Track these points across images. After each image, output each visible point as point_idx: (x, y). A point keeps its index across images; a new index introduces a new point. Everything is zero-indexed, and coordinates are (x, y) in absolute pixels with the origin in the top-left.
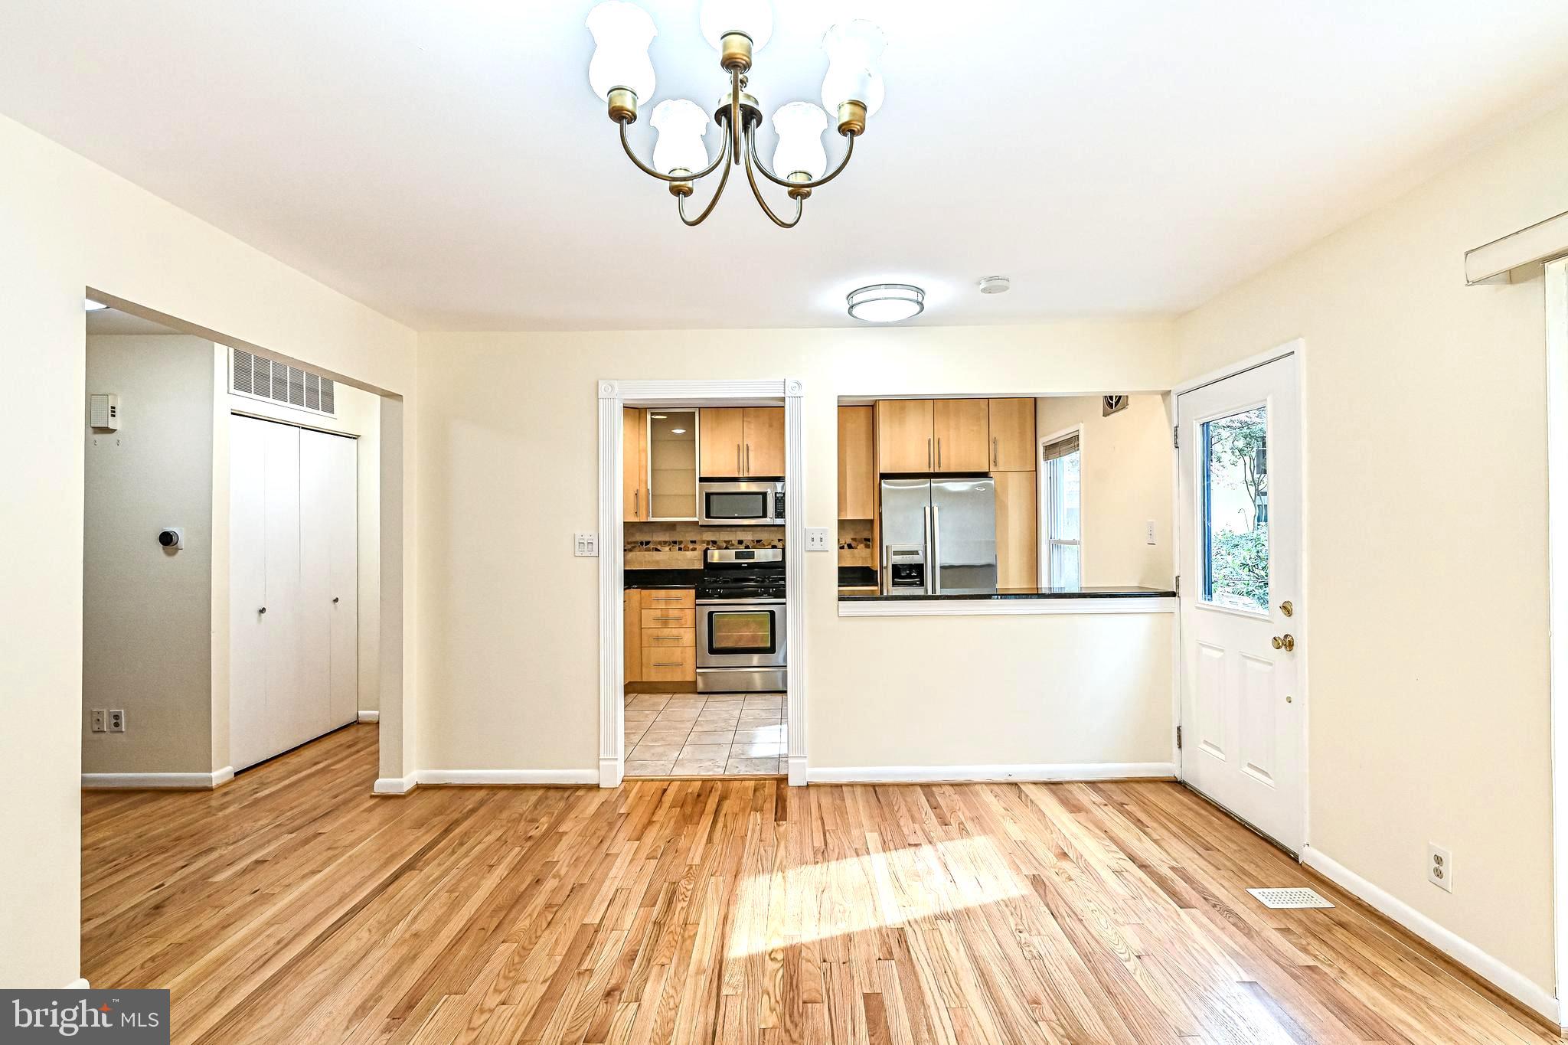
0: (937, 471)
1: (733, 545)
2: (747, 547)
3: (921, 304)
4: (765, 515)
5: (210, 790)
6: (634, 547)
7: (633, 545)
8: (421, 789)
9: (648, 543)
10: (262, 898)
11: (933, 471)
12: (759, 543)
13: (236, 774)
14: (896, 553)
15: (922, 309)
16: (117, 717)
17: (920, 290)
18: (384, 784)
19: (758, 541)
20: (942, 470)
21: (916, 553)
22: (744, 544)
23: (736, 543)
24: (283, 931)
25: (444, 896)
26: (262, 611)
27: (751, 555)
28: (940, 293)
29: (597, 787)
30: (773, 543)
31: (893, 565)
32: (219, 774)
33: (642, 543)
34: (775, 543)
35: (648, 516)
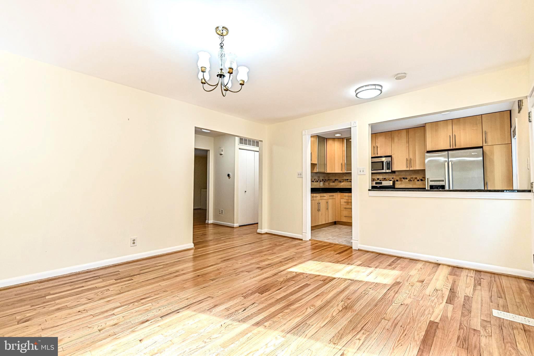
0: (454, 148)
1: (375, 180)
2: (380, 181)
3: (381, 90)
4: (383, 169)
5: (233, 227)
6: (343, 181)
7: (343, 180)
8: (266, 233)
9: (348, 180)
10: (225, 242)
11: (452, 148)
12: (385, 179)
13: (239, 226)
14: (431, 181)
15: (381, 92)
16: (222, 211)
17: (381, 86)
18: (259, 231)
19: (384, 179)
20: (457, 147)
21: (443, 181)
22: (379, 180)
23: (377, 179)
24: (222, 247)
25: (250, 248)
26: (246, 192)
27: (381, 183)
28: (387, 86)
29: (302, 240)
30: (390, 179)
31: (430, 185)
32: (236, 225)
33: (346, 180)
34: (391, 179)
35: (345, 171)
